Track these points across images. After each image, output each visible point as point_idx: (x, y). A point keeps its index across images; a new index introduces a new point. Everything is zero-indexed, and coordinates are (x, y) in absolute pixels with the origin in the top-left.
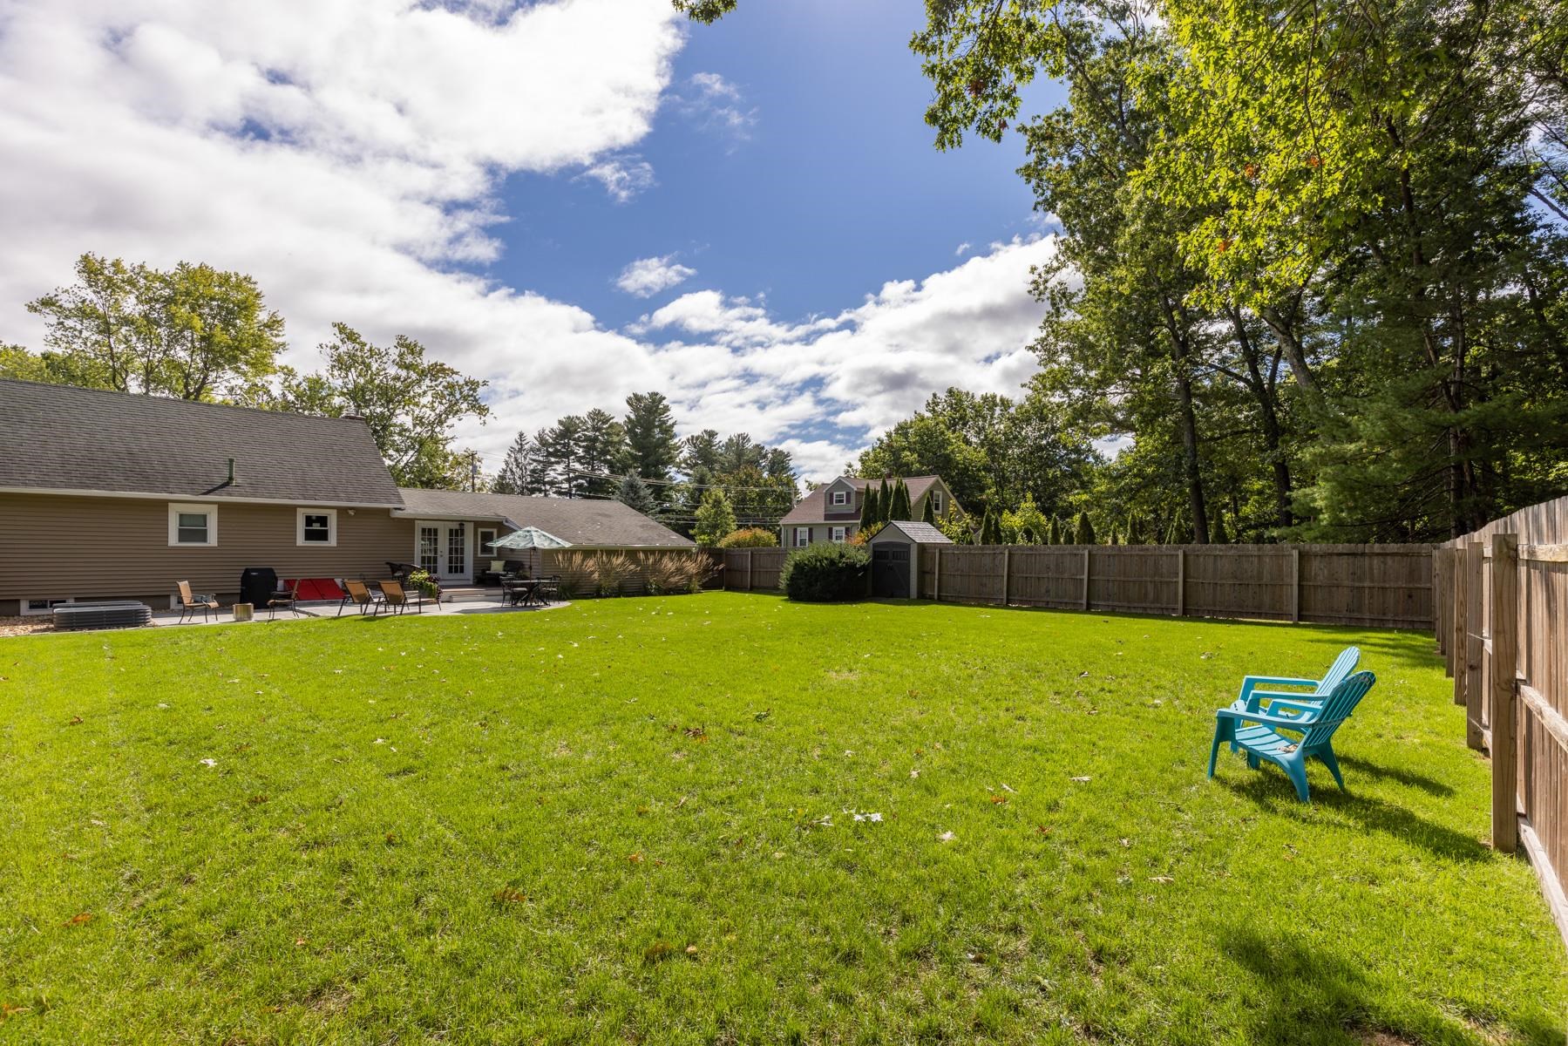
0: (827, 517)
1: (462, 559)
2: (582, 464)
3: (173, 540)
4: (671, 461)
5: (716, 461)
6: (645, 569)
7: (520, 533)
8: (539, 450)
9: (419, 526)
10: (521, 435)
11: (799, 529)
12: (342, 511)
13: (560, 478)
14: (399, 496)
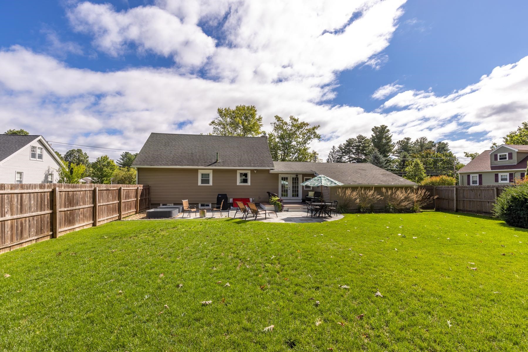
0: (492, 168)
1: (298, 191)
2: (355, 155)
3: (200, 184)
4: (390, 151)
5: (410, 150)
6: (386, 197)
7: (316, 178)
8: (339, 151)
9: (280, 176)
10: (334, 147)
11: (471, 175)
12: (252, 171)
13: (347, 160)
14: (273, 164)
